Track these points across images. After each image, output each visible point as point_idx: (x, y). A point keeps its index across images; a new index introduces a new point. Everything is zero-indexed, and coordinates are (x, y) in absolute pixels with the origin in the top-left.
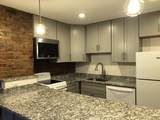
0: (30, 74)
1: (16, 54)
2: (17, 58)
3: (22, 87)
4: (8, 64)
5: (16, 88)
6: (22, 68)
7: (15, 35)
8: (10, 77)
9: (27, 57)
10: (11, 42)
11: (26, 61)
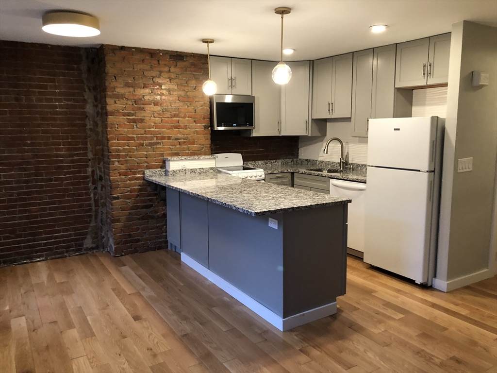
0: (205, 154)
1: (184, 121)
2: (186, 127)
3: (193, 171)
4: (173, 136)
5: (185, 171)
6: (193, 143)
7: (183, 93)
8: (177, 154)
9: (200, 127)
10: (178, 104)
11: (198, 132)
